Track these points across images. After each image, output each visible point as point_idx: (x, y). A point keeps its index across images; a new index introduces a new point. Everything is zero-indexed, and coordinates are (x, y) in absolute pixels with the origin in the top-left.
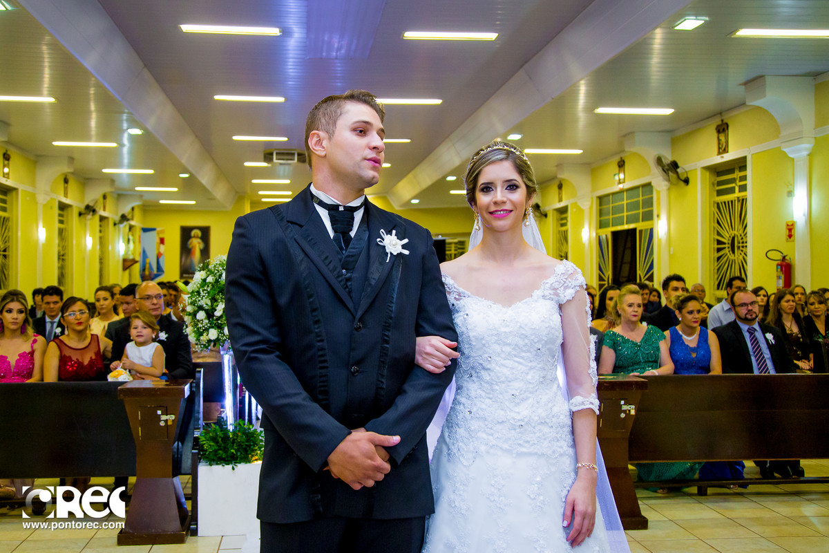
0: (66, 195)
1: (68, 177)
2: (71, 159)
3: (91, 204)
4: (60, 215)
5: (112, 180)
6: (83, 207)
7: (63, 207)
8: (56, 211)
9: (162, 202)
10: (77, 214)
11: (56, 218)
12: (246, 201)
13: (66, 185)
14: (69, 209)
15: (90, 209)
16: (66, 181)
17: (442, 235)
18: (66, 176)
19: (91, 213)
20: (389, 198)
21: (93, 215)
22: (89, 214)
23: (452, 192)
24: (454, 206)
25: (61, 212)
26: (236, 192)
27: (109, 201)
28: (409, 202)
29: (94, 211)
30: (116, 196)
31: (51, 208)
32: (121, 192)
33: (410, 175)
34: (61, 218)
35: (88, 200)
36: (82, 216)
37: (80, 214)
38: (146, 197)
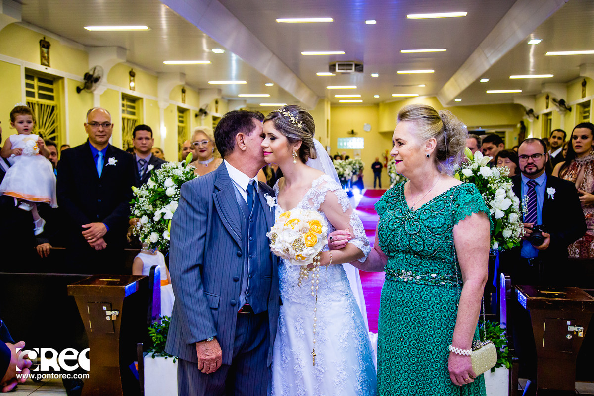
0: (184, 101)
1: (185, 88)
2: (183, 75)
3: (204, 108)
4: (180, 117)
5: (219, 89)
6: (198, 110)
7: (182, 111)
8: (176, 114)
9: (262, 105)
10: (194, 116)
11: (176, 119)
12: (326, 104)
13: (183, 94)
14: (187, 112)
15: (203, 112)
16: (183, 91)
17: (482, 127)
18: (183, 87)
19: (204, 115)
20: (438, 98)
21: (205, 116)
22: (202, 115)
23: (488, 92)
24: (492, 103)
25: (181, 115)
26: (318, 96)
27: (220, 105)
28: (453, 101)
29: (206, 113)
30: (226, 101)
31: (172, 111)
32: (230, 98)
33: (452, 79)
34: (181, 119)
35: (202, 105)
36: (198, 117)
37: (196, 116)
38: (249, 102)
